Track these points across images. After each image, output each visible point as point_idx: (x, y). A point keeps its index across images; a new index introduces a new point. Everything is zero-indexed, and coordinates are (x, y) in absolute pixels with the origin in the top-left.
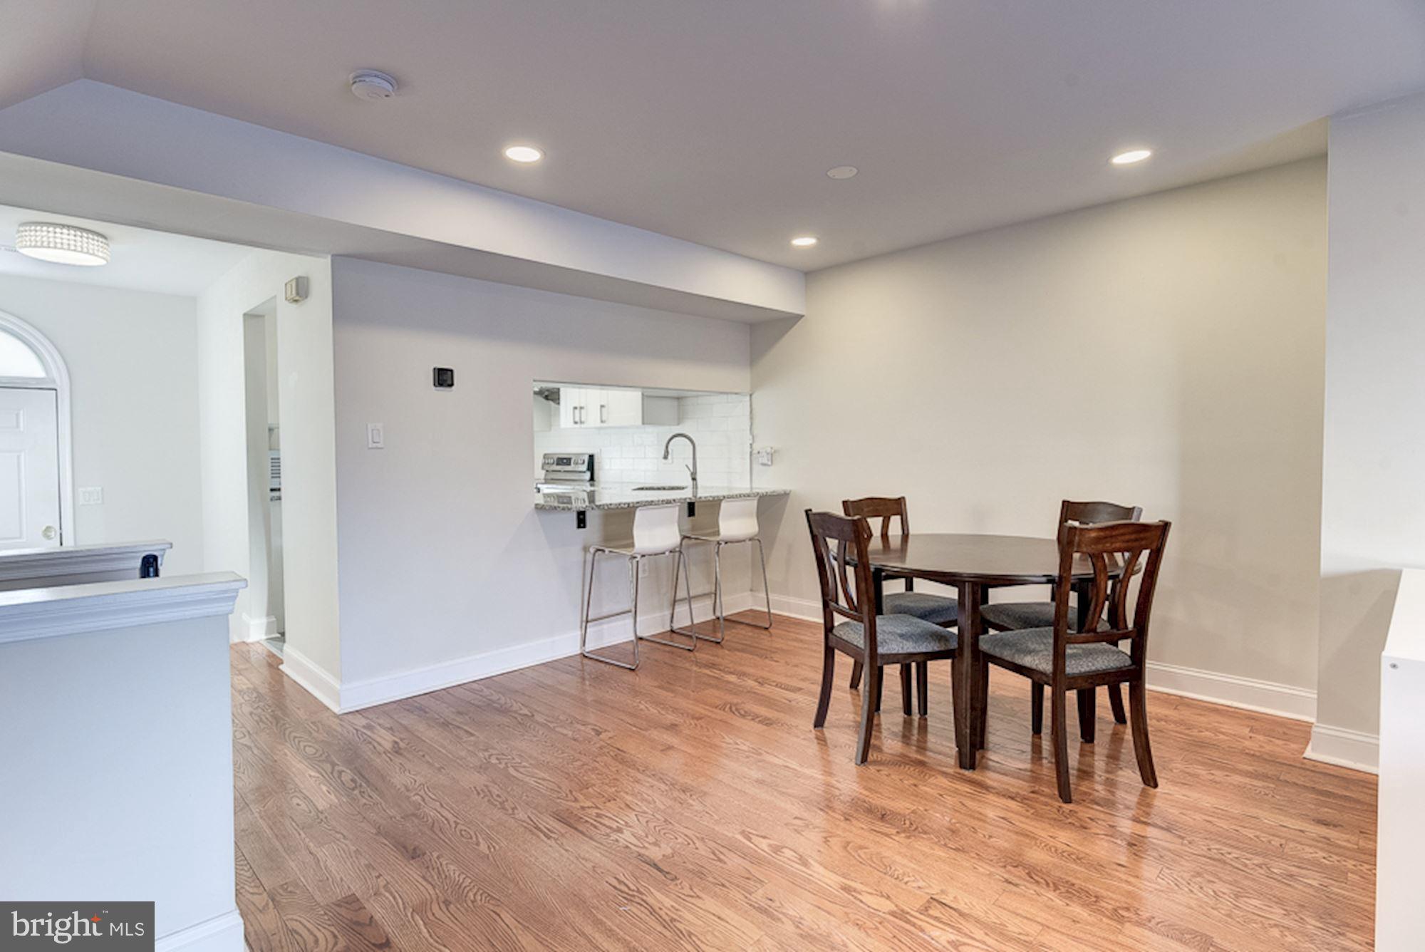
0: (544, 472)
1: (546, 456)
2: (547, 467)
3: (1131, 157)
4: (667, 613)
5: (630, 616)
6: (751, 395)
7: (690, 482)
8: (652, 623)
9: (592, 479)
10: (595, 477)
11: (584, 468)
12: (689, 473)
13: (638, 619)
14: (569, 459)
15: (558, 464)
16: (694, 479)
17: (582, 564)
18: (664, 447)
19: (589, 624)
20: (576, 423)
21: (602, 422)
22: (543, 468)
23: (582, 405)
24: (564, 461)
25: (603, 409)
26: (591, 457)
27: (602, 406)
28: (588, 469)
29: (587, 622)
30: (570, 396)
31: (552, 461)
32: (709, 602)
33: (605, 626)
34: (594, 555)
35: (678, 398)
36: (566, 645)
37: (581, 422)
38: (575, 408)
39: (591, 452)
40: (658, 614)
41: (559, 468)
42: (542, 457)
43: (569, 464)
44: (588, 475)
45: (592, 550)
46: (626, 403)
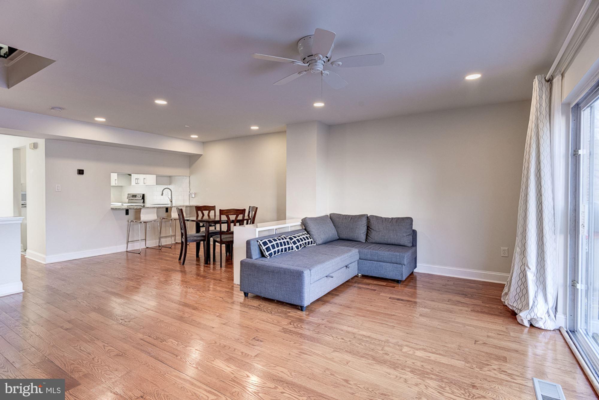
0: (128, 200)
1: (128, 194)
2: (129, 198)
3: (255, 128)
4: (158, 241)
5: (145, 241)
6: (189, 177)
7: (170, 203)
8: (152, 243)
9: (144, 202)
10: (145, 201)
11: (141, 198)
12: (169, 200)
13: (147, 242)
14: (136, 195)
15: (132, 197)
16: (171, 202)
17: (127, 225)
18: (161, 192)
19: (129, 243)
20: (136, 184)
21: (144, 183)
22: (127, 198)
23: (138, 178)
24: (135, 196)
25: (145, 180)
26: (143, 195)
27: (144, 179)
28: (142, 199)
29: (128, 242)
30: (134, 176)
31: (130, 196)
32: (173, 238)
33: (135, 244)
34: (130, 222)
35: (170, 177)
36: (122, 248)
37: (138, 184)
38: (136, 179)
39: (143, 193)
40: (154, 241)
41: (133, 198)
42: (127, 194)
43: (136, 197)
44: (142, 201)
45: (130, 221)
46: (151, 179)
